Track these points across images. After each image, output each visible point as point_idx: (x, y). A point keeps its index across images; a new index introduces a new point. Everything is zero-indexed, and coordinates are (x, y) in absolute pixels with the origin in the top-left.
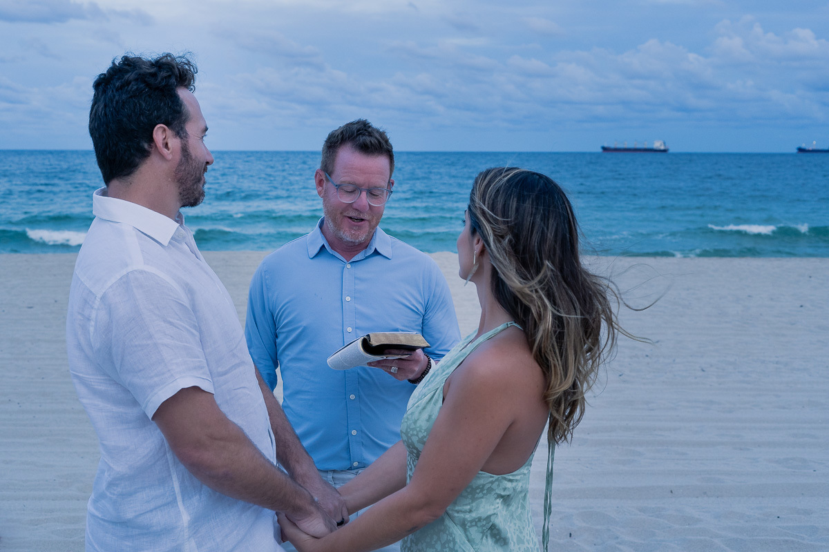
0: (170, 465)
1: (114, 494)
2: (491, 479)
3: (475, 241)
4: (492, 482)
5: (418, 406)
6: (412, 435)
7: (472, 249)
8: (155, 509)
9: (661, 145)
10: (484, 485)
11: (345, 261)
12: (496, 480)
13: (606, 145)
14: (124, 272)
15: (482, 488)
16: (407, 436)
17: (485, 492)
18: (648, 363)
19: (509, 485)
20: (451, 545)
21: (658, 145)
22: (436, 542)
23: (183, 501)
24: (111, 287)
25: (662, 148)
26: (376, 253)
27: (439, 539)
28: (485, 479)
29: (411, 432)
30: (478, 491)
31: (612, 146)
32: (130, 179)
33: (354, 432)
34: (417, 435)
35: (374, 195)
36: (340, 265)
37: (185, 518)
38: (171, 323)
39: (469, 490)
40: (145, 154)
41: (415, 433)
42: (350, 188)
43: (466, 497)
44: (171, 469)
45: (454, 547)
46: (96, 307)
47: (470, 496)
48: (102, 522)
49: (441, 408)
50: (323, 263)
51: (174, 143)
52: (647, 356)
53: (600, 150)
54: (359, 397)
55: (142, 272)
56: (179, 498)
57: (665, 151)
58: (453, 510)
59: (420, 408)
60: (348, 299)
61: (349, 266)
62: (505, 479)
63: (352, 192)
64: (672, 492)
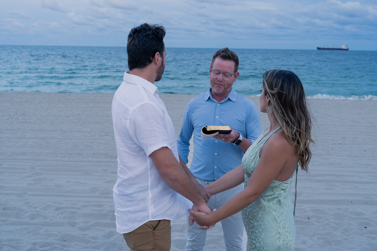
0: (149, 176)
1: (127, 183)
2: (280, 183)
3: (267, 97)
4: (279, 184)
5: (250, 160)
6: (249, 170)
7: (265, 101)
8: (140, 191)
9: (345, 47)
10: (277, 186)
11: (218, 102)
12: (281, 184)
13: (319, 47)
14: (142, 103)
15: (276, 187)
16: (247, 171)
17: (277, 188)
18: (340, 147)
19: (286, 185)
20: (263, 208)
21: (343, 47)
22: (257, 207)
23: (151, 189)
24: (137, 108)
25: (346, 48)
26: (229, 99)
27: (258, 206)
28: (277, 183)
29: (248, 169)
30: (274, 188)
31: (322, 47)
32: (143, 69)
33: (216, 167)
34: (251, 170)
35: (226, 76)
36: (216, 104)
37: (150, 196)
38: (159, 123)
39: (271, 188)
40: (150, 62)
41: (250, 169)
42: (217, 72)
43: (270, 191)
44: (149, 177)
45: (264, 209)
46: (129, 114)
47: (271, 190)
48: (119, 195)
49: (259, 160)
50: (209, 103)
51: (160, 59)
52: (340, 144)
53: (316, 49)
54: (218, 154)
55: (149, 104)
56: (149, 188)
57: (347, 50)
58: (264, 196)
59: (251, 160)
60: (217, 117)
61: (219, 105)
62: (284, 183)
63: (217, 74)
64: (352, 202)
